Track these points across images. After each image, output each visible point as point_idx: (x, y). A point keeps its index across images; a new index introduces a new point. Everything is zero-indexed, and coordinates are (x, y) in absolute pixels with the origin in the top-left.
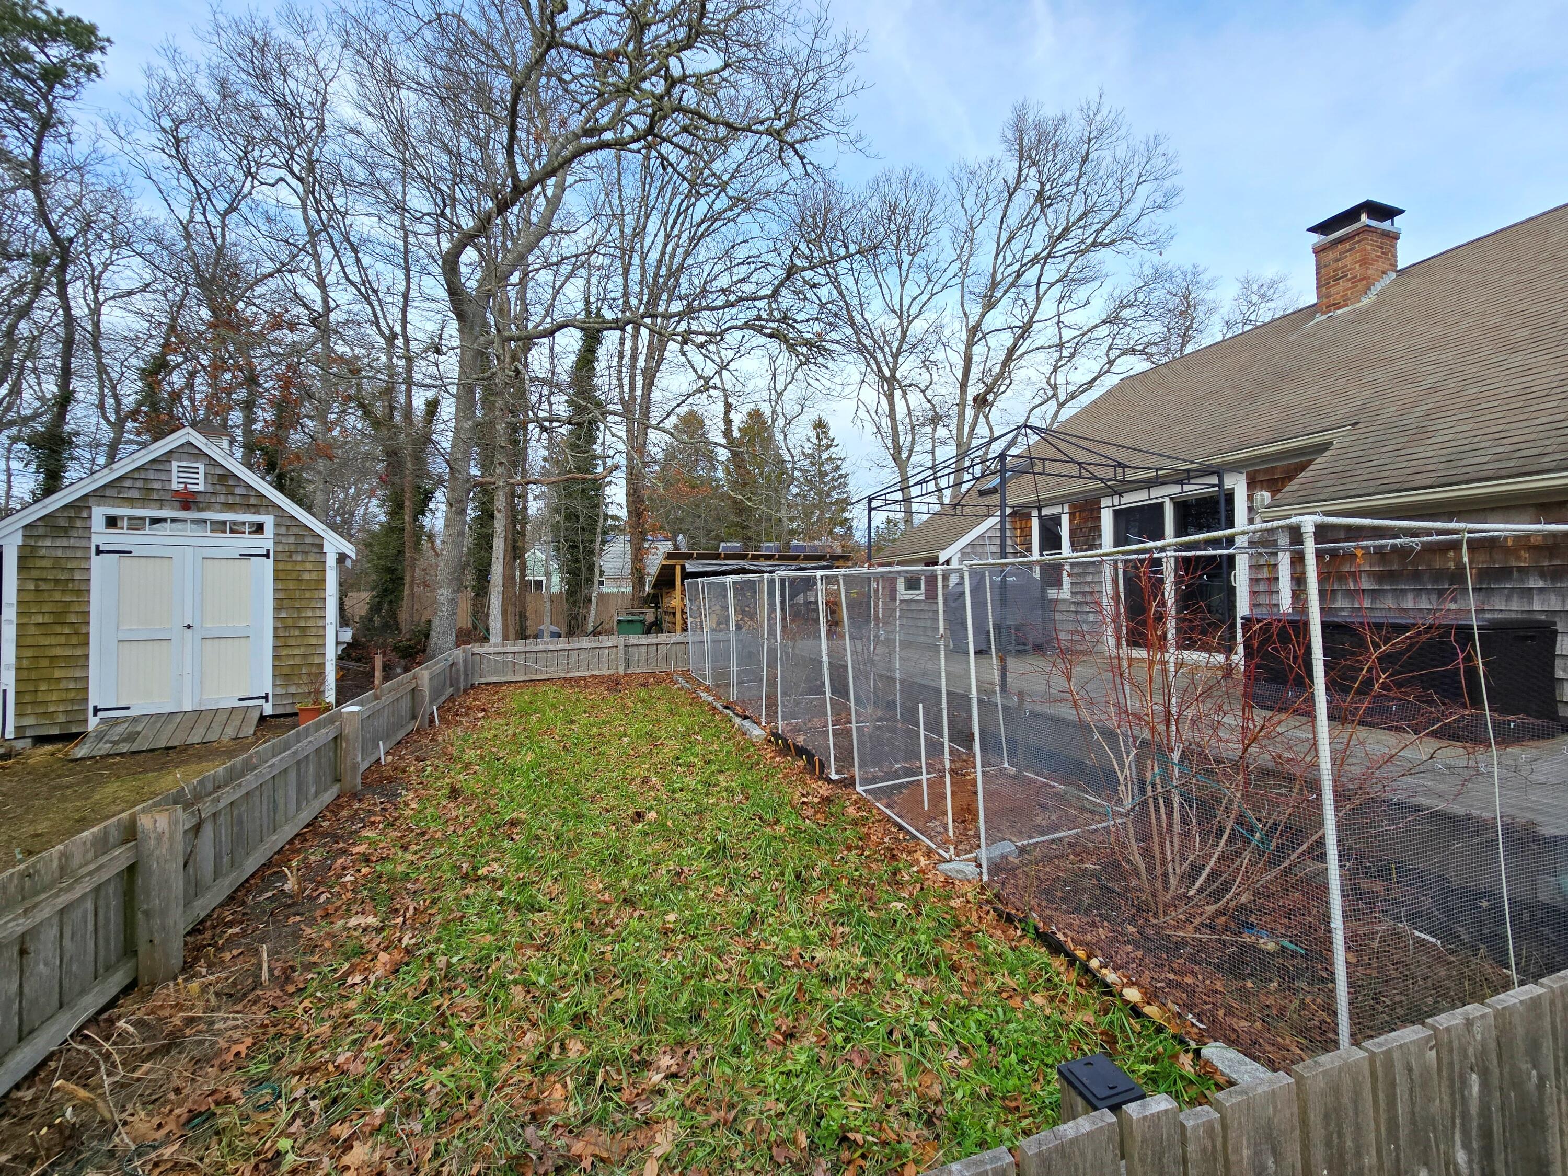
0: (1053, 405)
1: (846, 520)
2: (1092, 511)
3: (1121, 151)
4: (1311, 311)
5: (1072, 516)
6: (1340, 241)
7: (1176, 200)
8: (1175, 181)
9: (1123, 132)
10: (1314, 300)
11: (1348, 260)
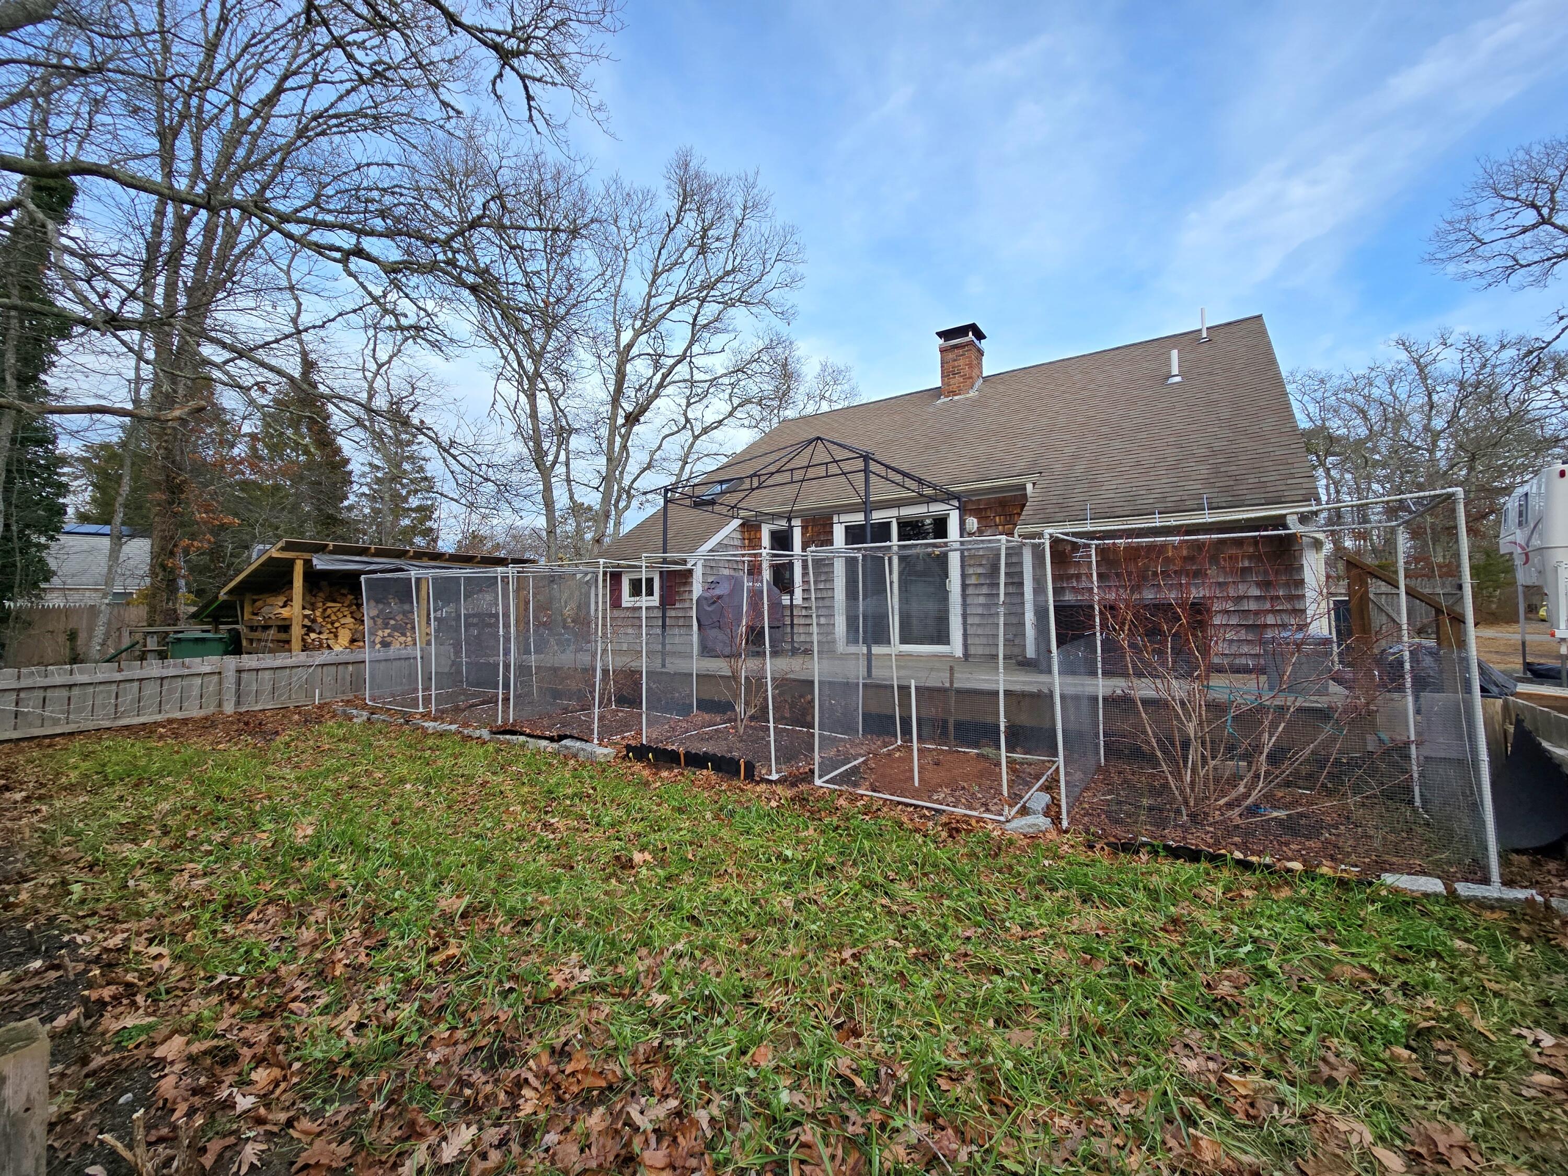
0: (687, 435)
1: (431, 530)
2: (824, 525)
3: (765, 228)
4: (936, 393)
5: (804, 528)
6: (956, 347)
7: (800, 284)
8: (801, 269)
9: (769, 211)
10: (939, 384)
11: (961, 362)
